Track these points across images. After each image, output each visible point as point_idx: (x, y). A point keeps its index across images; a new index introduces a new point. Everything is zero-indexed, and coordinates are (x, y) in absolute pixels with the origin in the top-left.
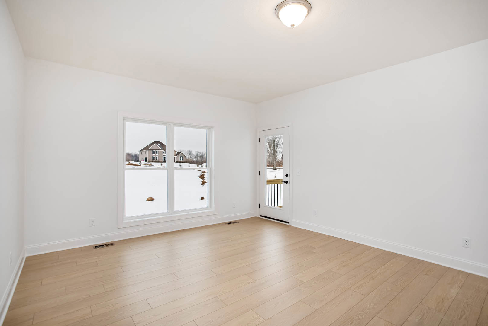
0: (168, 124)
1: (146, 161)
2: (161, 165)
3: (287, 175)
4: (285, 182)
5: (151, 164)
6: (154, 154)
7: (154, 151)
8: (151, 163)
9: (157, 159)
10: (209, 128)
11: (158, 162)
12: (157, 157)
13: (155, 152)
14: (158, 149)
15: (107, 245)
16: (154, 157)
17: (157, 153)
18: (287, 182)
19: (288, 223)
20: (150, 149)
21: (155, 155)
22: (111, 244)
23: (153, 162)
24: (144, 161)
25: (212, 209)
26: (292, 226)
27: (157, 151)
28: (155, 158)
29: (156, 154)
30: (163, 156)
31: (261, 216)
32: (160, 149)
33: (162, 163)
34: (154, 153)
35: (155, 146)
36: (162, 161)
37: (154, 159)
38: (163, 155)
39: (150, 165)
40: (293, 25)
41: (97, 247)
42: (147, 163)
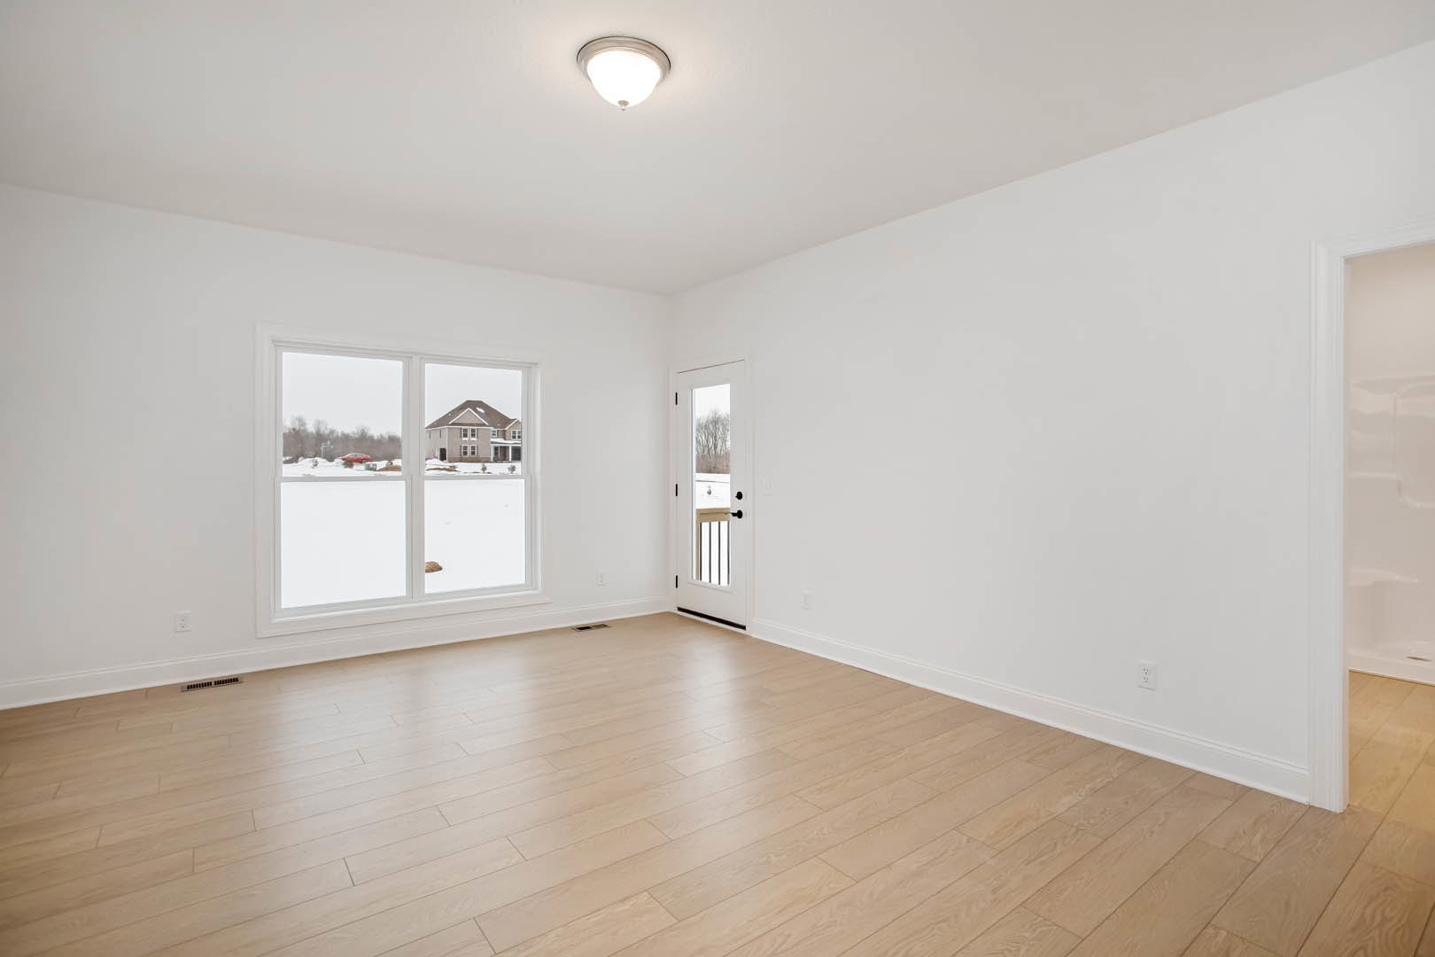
0: (406, 356)
1: (443, 457)
2: (484, 469)
3: (739, 496)
4: (734, 515)
5: (454, 467)
6: (467, 439)
7: (465, 430)
8: (455, 464)
9: (473, 453)
10: (528, 367)
11: (477, 460)
12: (473, 448)
13: (469, 433)
14: (478, 425)
15: (219, 683)
16: (465, 448)
17: (473, 435)
18: (739, 514)
19: (744, 628)
20: (453, 424)
21: (469, 441)
22: (234, 680)
23: (461, 460)
24: (436, 457)
25: (535, 589)
26: (754, 636)
27: (473, 431)
28: (469, 451)
29: (473, 439)
30: (492, 443)
31: (680, 609)
32: (484, 425)
33: (486, 464)
34: (465, 436)
35: (470, 416)
36: (489, 458)
37: (465, 453)
38: (492, 440)
39: (452, 469)
40: (624, 103)
41: (191, 687)
42: (446, 464)
